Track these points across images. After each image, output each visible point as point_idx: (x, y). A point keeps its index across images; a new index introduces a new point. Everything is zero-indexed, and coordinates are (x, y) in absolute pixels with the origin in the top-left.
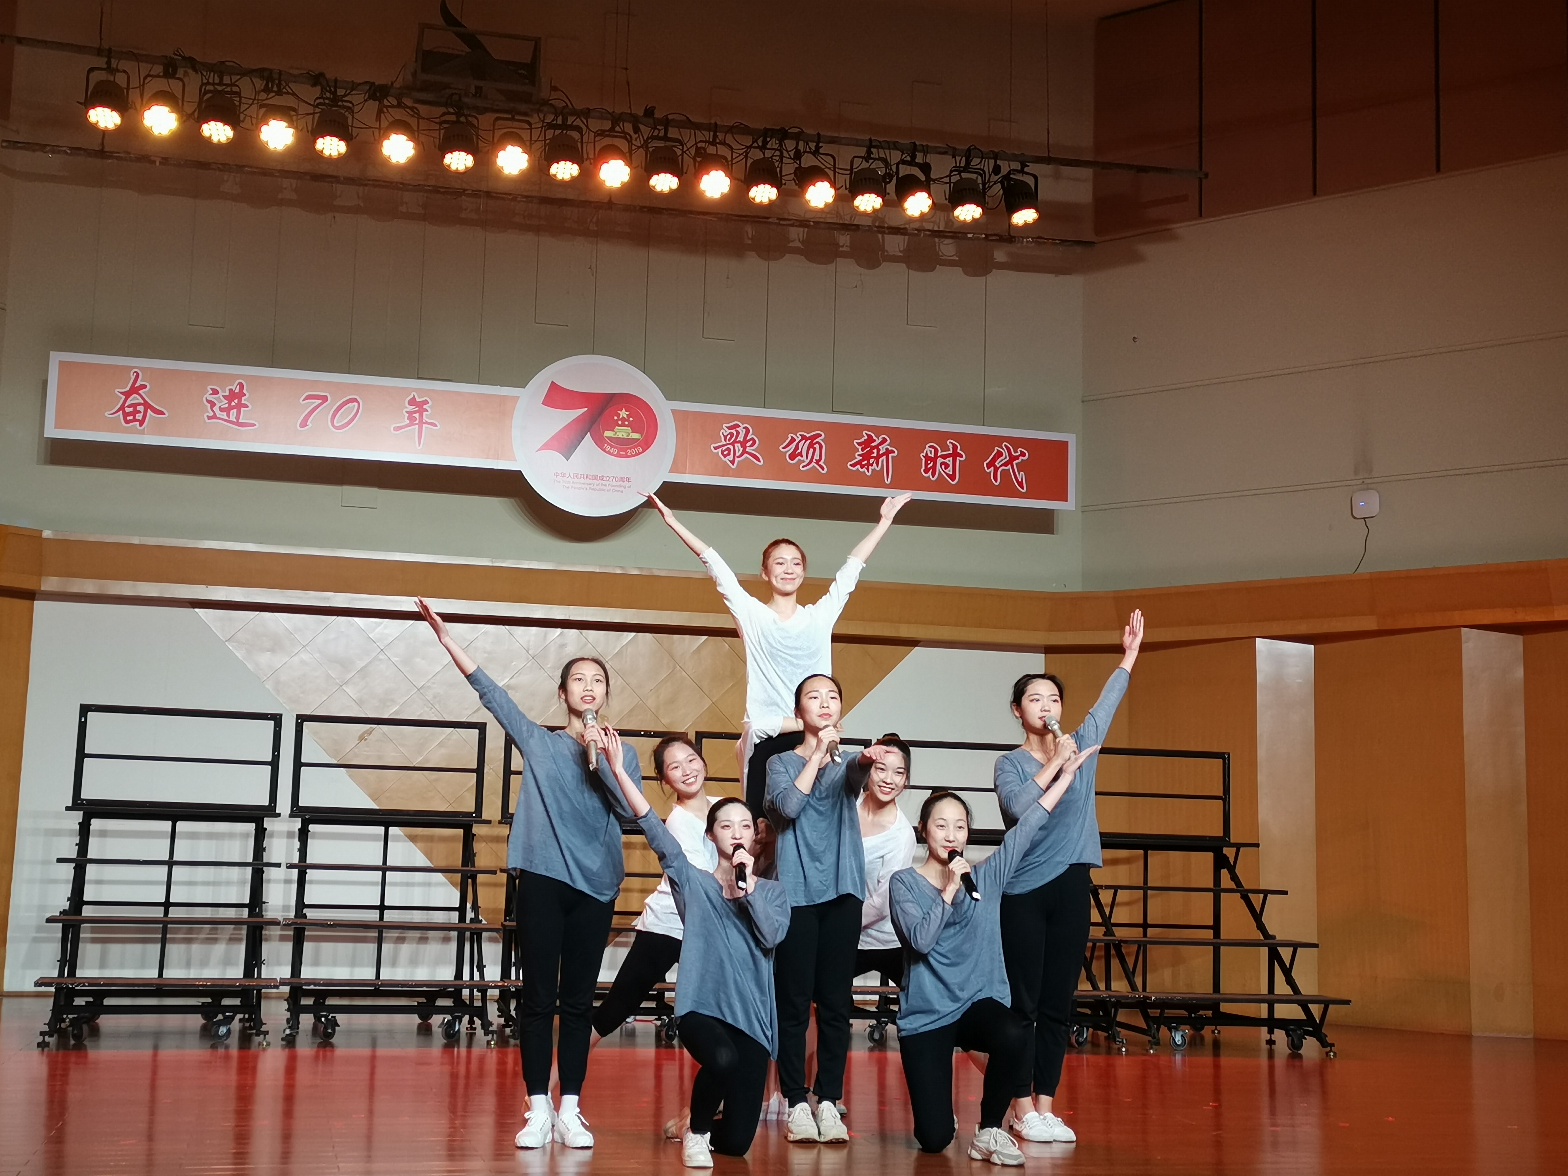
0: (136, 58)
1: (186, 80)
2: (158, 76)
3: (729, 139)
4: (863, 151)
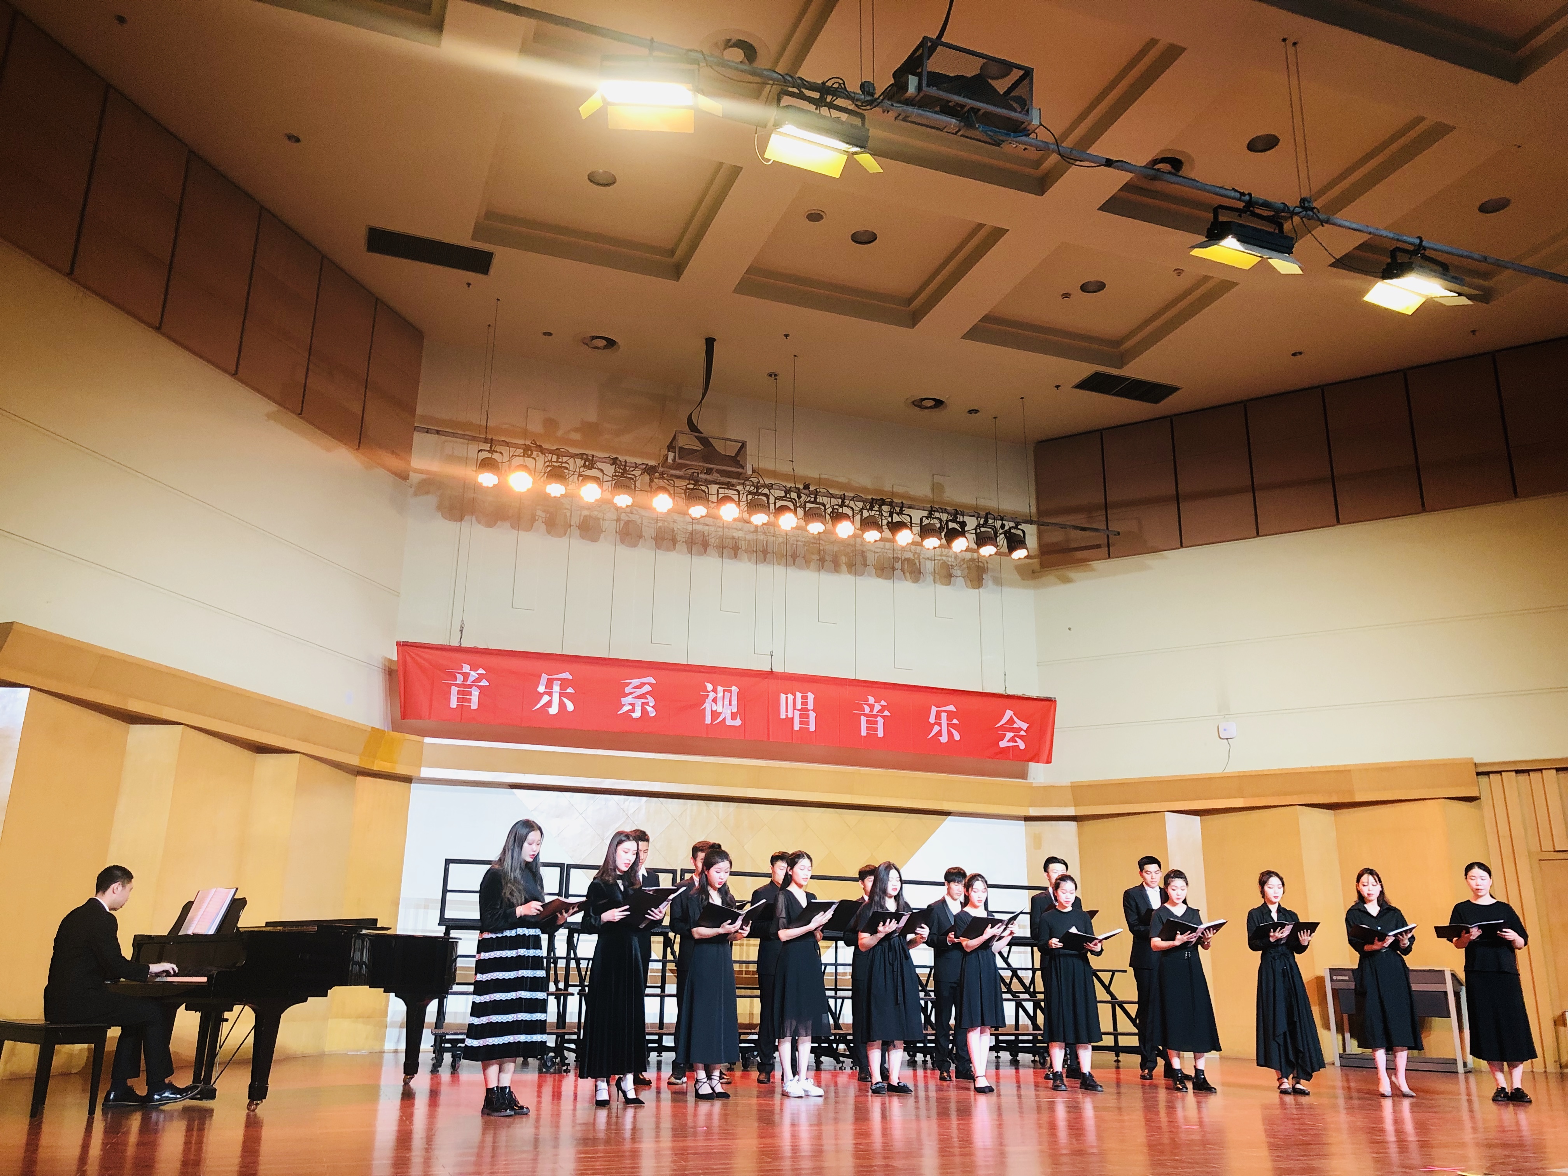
0: (508, 444)
1: (537, 459)
2: (518, 456)
3: (852, 504)
4: (926, 513)
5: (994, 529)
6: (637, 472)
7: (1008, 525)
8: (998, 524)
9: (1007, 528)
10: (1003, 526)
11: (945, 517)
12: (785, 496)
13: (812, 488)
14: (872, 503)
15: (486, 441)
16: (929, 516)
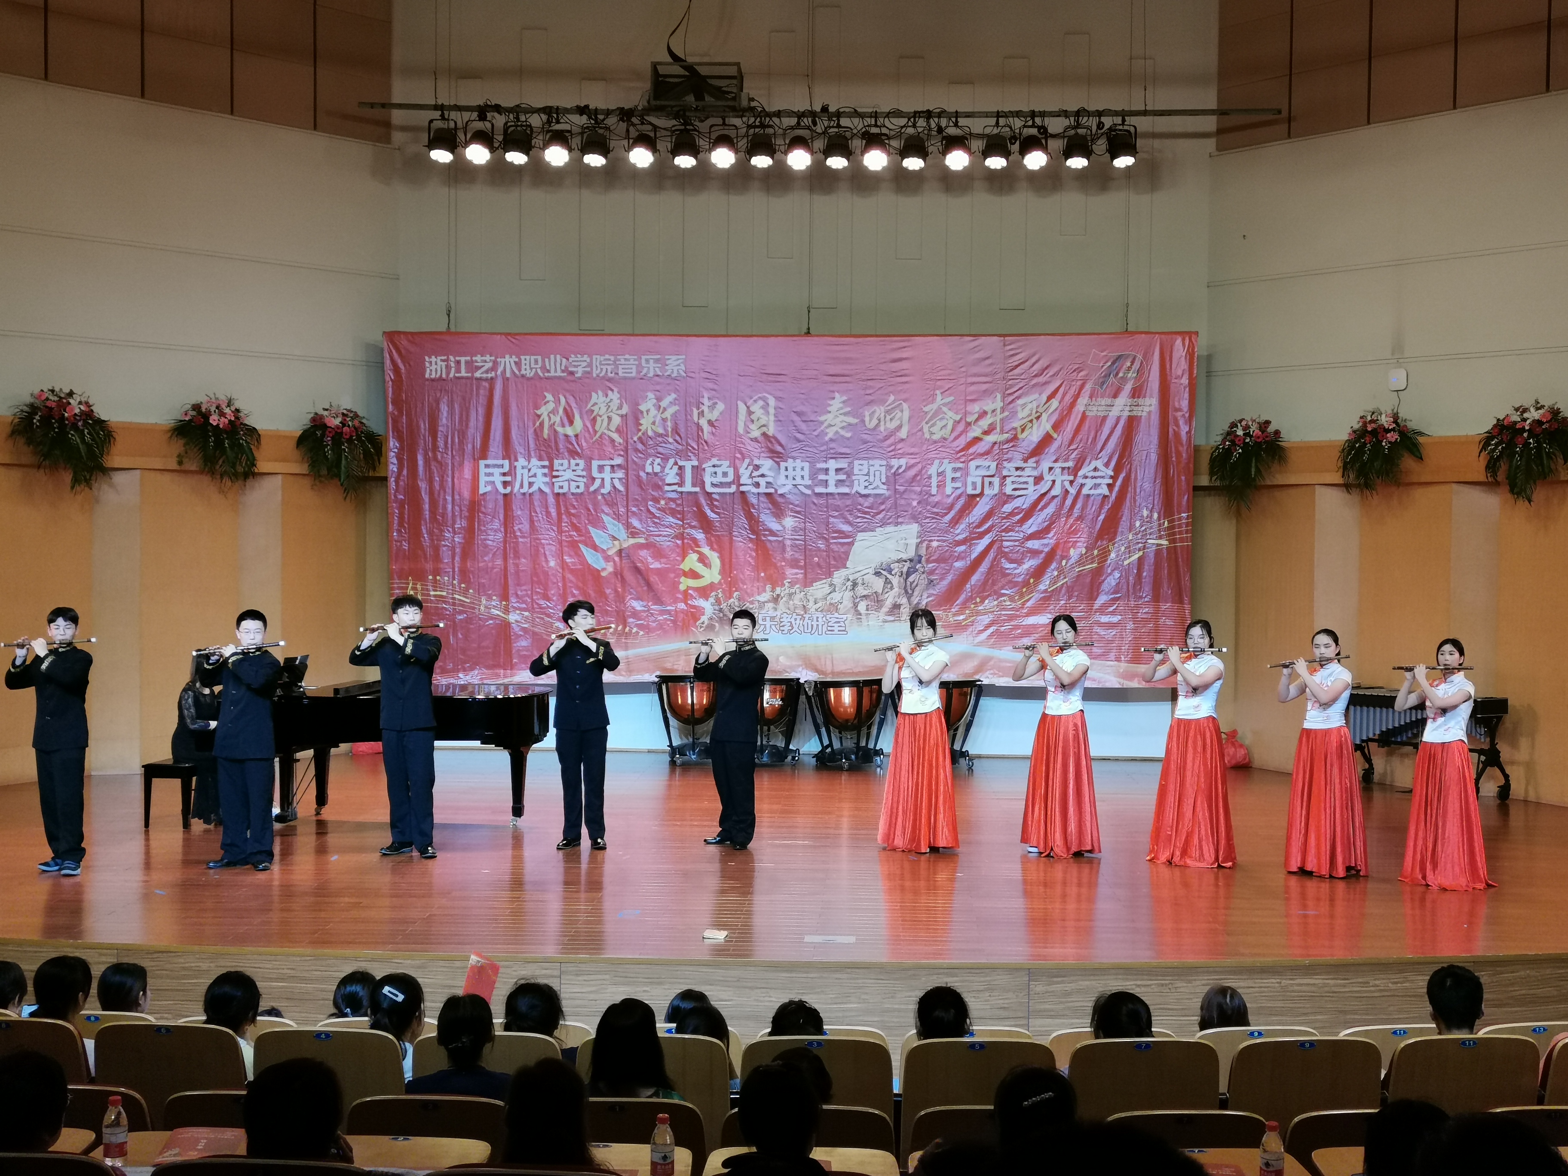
0: (460, 109)
1: (493, 121)
2: (474, 120)
4: (993, 121)
5: (1089, 128)
6: (612, 121)
7: (1108, 122)
8: (1093, 122)
9: (1107, 127)
10: (1100, 125)
11: (1018, 123)
12: (798, 123)
13: (832, 109)
14: (917, 114)
15: (436, 107)
16: (997, 124)
